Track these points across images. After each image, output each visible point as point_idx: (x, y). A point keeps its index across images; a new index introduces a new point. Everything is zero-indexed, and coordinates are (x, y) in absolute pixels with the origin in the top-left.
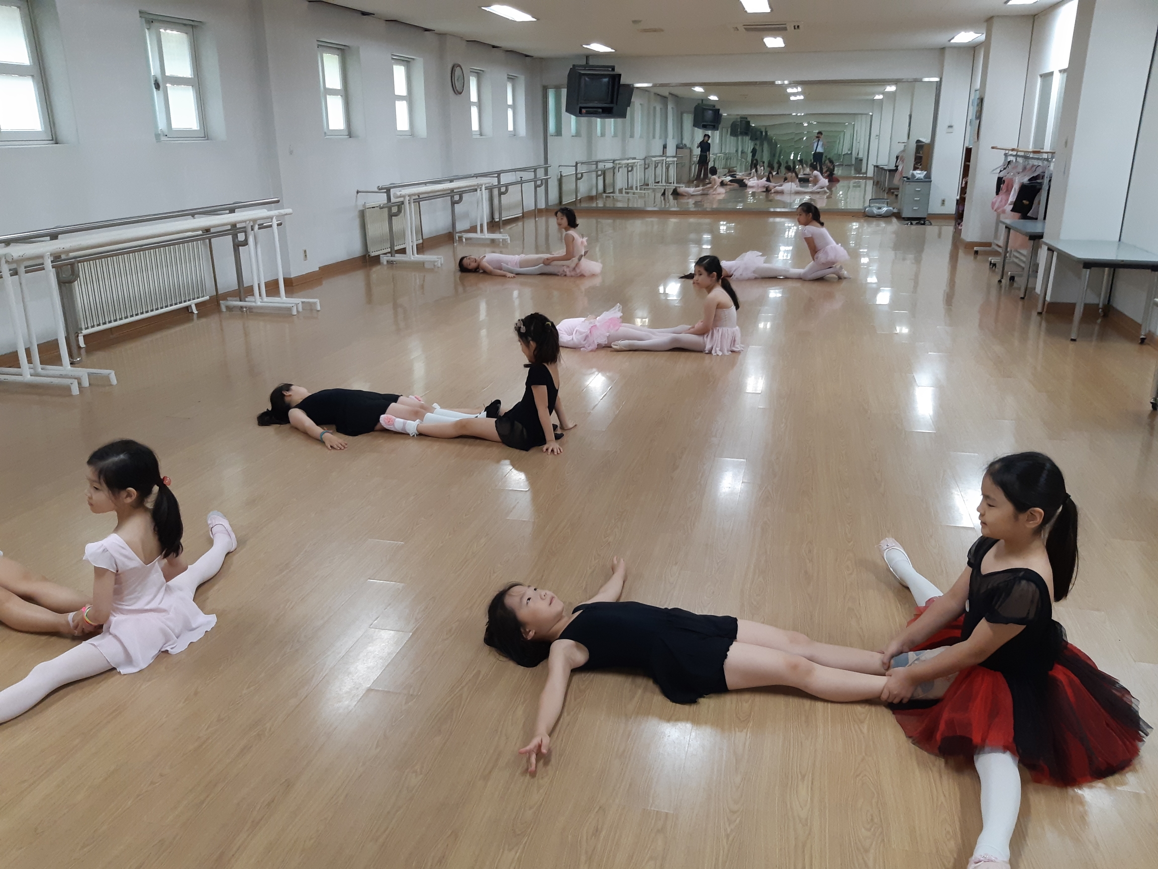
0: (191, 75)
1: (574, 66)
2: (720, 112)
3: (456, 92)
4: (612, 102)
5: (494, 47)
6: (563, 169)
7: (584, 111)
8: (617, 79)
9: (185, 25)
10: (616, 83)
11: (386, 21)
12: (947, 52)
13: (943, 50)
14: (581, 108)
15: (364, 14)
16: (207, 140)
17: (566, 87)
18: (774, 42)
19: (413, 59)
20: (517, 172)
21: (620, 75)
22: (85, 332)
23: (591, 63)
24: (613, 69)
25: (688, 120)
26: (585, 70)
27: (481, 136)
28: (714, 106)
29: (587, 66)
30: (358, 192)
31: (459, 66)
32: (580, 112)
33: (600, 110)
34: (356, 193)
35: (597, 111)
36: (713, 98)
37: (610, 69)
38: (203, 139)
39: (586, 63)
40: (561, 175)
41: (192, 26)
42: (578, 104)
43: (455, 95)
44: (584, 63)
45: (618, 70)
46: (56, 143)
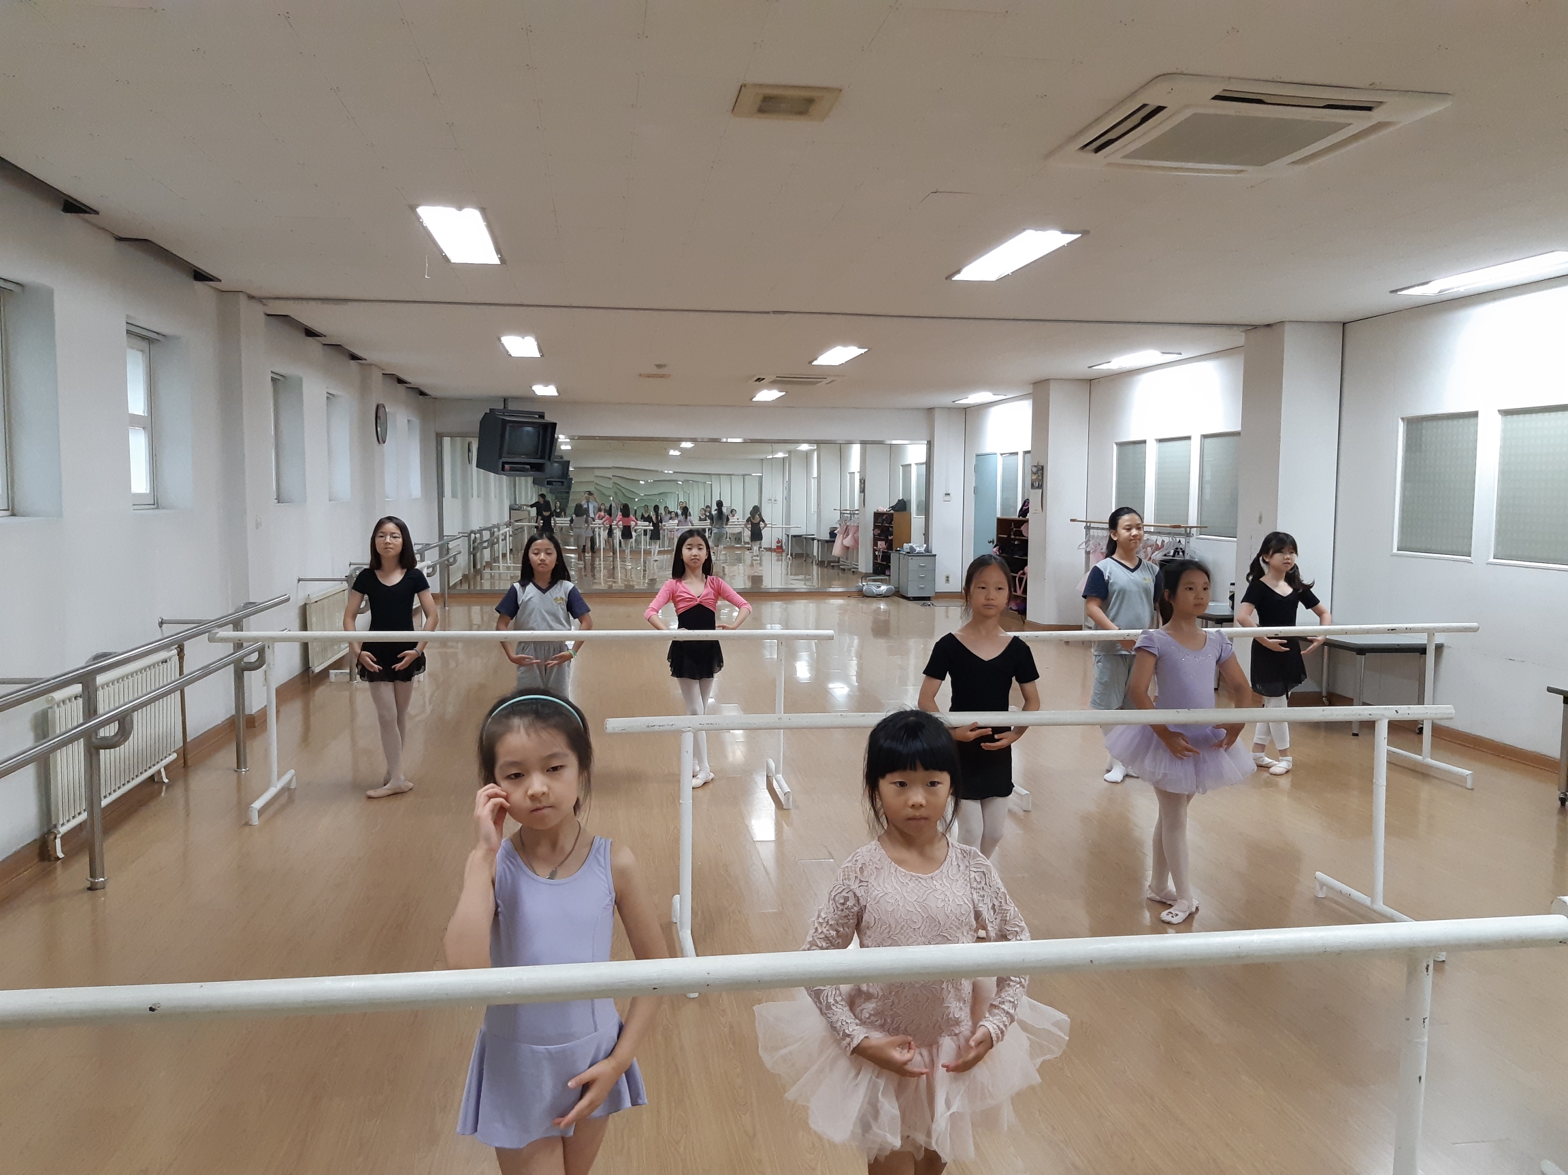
0: (144, 412)
1: (489, 410)
3: (379, 440)
4: (541, 458)
5: (404, 382)
7: (507, 466)
8: (549, 430)
10: (549, 434)
11: (325, 345)
12: (937, 413)
13: (931, 410)
14: (503, 464)
15: (310, 335)
16: (158, 508)
17: (478, 435)
18: (767, 395)
21: (555, 424)
22: (63, 830)
23: (511, 407)
24: (548, 417)
26: (503, 416)
29: (507, 411)
30: (299, 581)
31: (383, 407)
32: (502, 469)
33: (528, 467)
34: (297, 581)
35: (525, 468)
37: (543, 417)
38: (152, 506)
39: (504, 408)
41: (151, 341)
42: (500, 457)
43: (379, 444)
44: (502, 406)
45: (555, 418)
46: (13, 515)
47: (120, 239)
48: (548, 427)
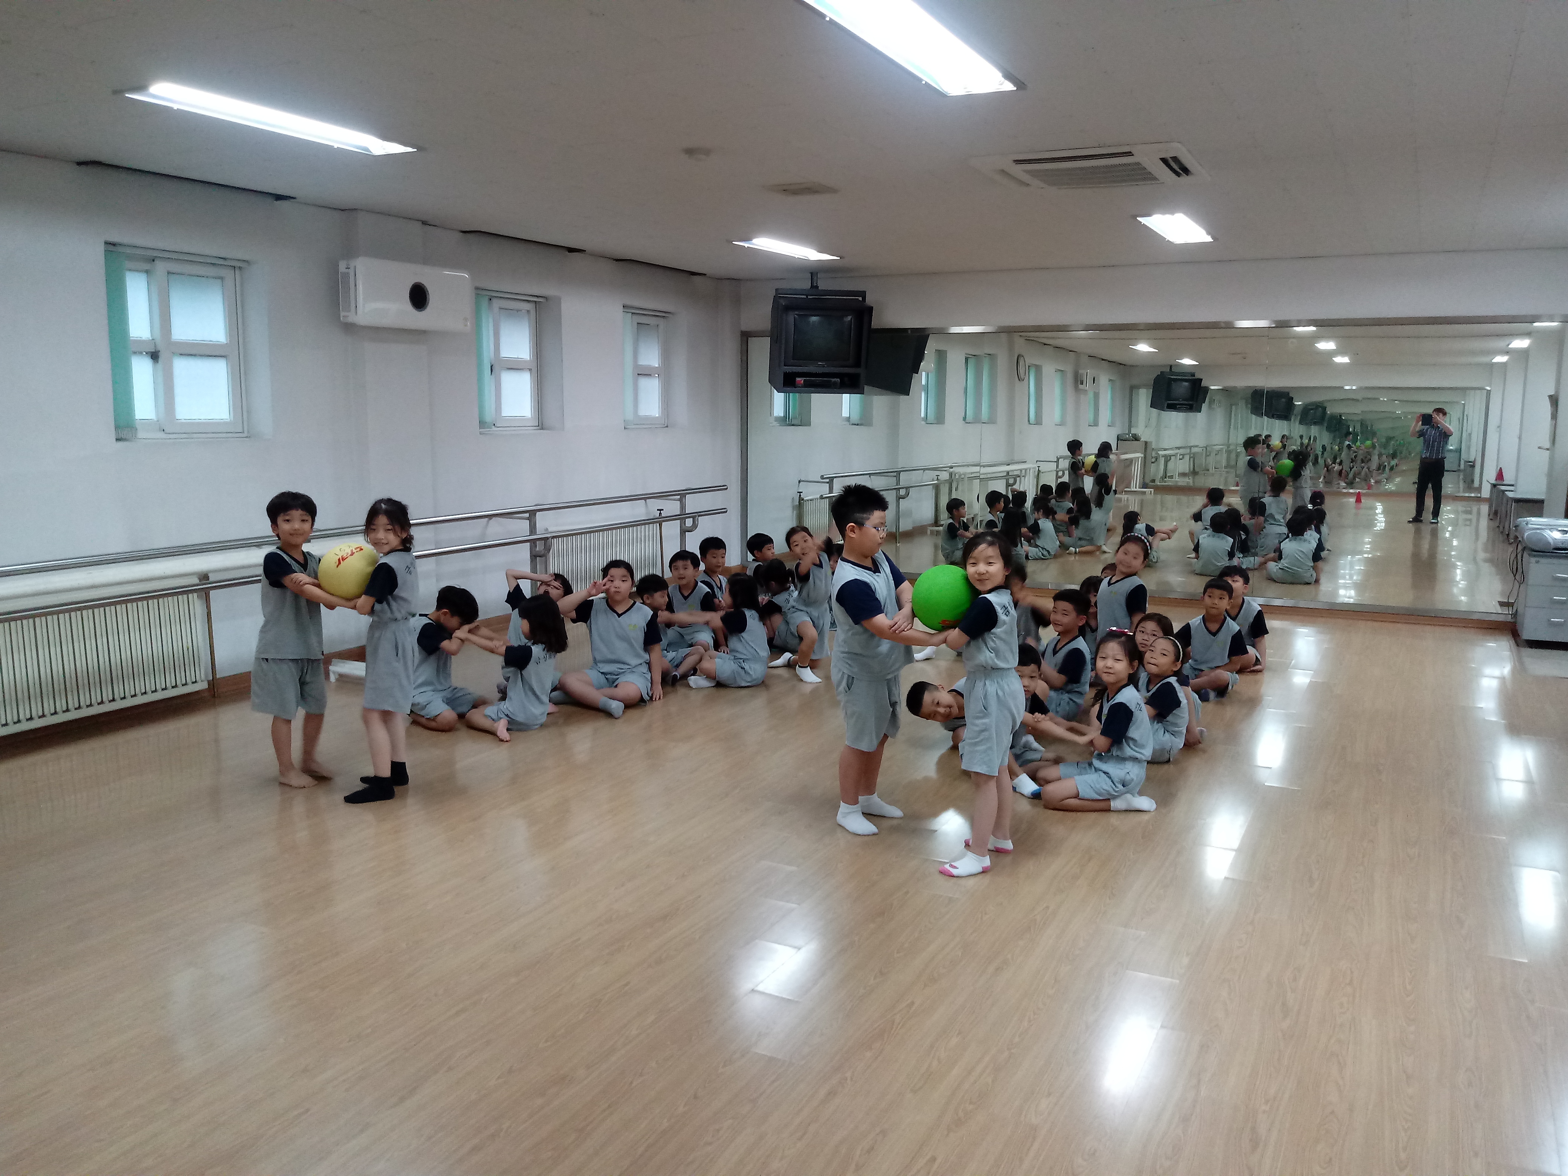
1: (778, 291)
2: (1204, 383)
4: (857, 364)
6: (803, 487)
7: (800, 380)
8: (866, 318)
10: (866, 325)
11: (80, 164)
14: (788, 375)
19: (248, 262)
20: (648, 500)
21: (870, 310)
23: (824, 284)
24: (863, 298)
25: (1144, 397)
27: (542, 429)
28: (1191, 375)
29: (813, 293)
32: (788, 382)
33: (837, 380)
35: (829, 380)
36: (1187, 361)
37: (859, 298)
39: (812, 286)
40: (801, 499)
42: (784, 364)
44: (807, 286)
45: (870, 301)
48: (863, 312)
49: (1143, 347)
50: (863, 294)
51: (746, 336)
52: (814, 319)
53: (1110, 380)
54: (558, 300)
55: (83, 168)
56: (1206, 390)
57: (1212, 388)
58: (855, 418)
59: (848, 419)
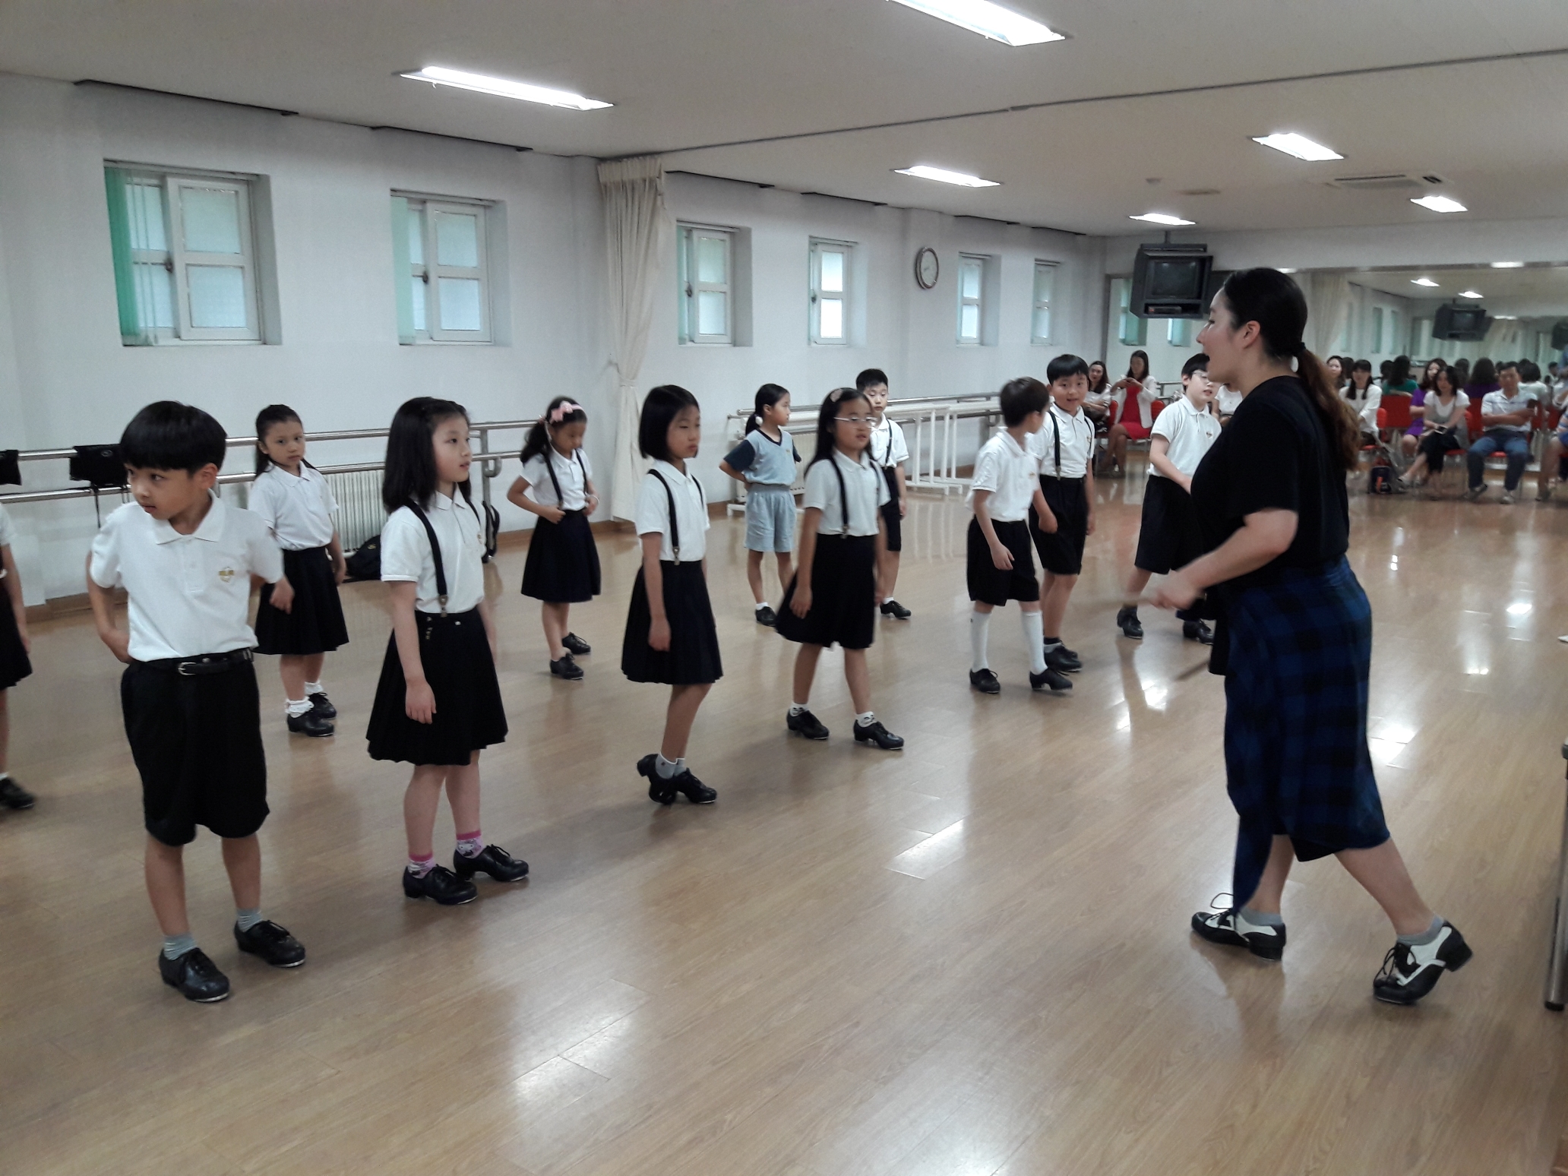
0: (477, 265)
1: (1142, 245)
2: (1488, 314)
3: (923, 286)
4: (1199, 297)
5: (1009, 223)
7: (1152, 309)
8: (1207, 264)
9: (473, 205)
10: (1206, 270)
11: (803, 194)
14: (1147, 306)
15: (762, 186)
16: (493, 344)
18: (1440, 204)
19: (856, 243)
21: (1211, 258)
23: (1174, 240)
24: (1205, 250)
25: (1426, 328)
26: (1163, 251)
27: (983, 344)
28: (1477, 306)
29: (1167, 246)
31: (931, 250)
32: (1146, 311)
33: (1179, 308)
35: (1174, 310)
36: (1471, 294)
37: (1202, 249)
38: (485, 341)
39: (1165, 243)
41: (485, 207)
42: (1144, 300)
43: (920, 289)
44: (1161, 240)
45: (1210, 252)
46: (265, 344)
47: (374, 128)
48: (1206, 262)
49: (1425, 282)
50: (1205, 248)
51: (1108, 279)
52: (1165, 265)
53: (1393, 312)
54: (999, 258)
55: (805, 195)
56: (1491, 320)
57: (1497, 317)
58: (1177, 340)
59: (1171, 342)
